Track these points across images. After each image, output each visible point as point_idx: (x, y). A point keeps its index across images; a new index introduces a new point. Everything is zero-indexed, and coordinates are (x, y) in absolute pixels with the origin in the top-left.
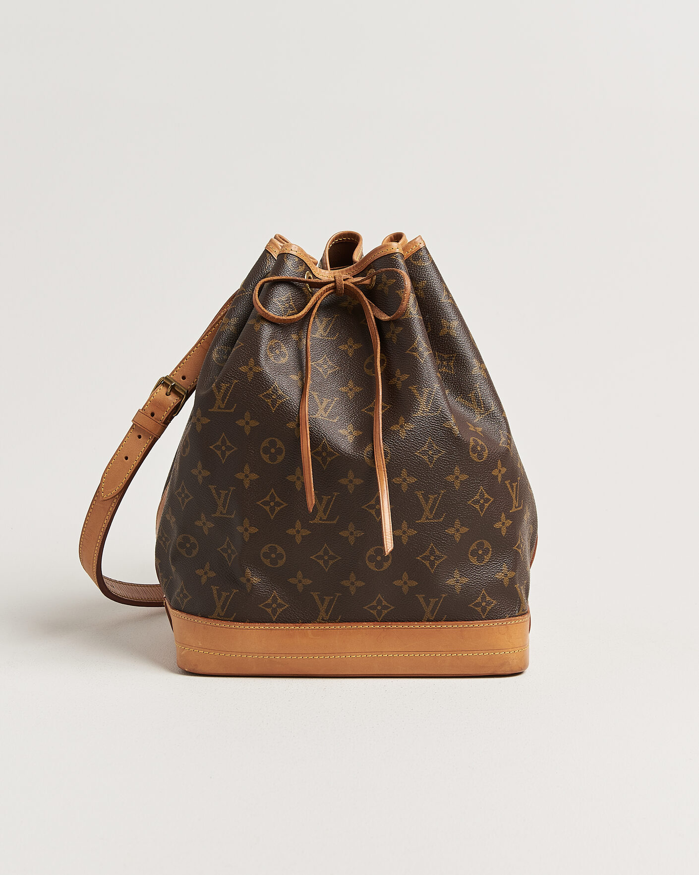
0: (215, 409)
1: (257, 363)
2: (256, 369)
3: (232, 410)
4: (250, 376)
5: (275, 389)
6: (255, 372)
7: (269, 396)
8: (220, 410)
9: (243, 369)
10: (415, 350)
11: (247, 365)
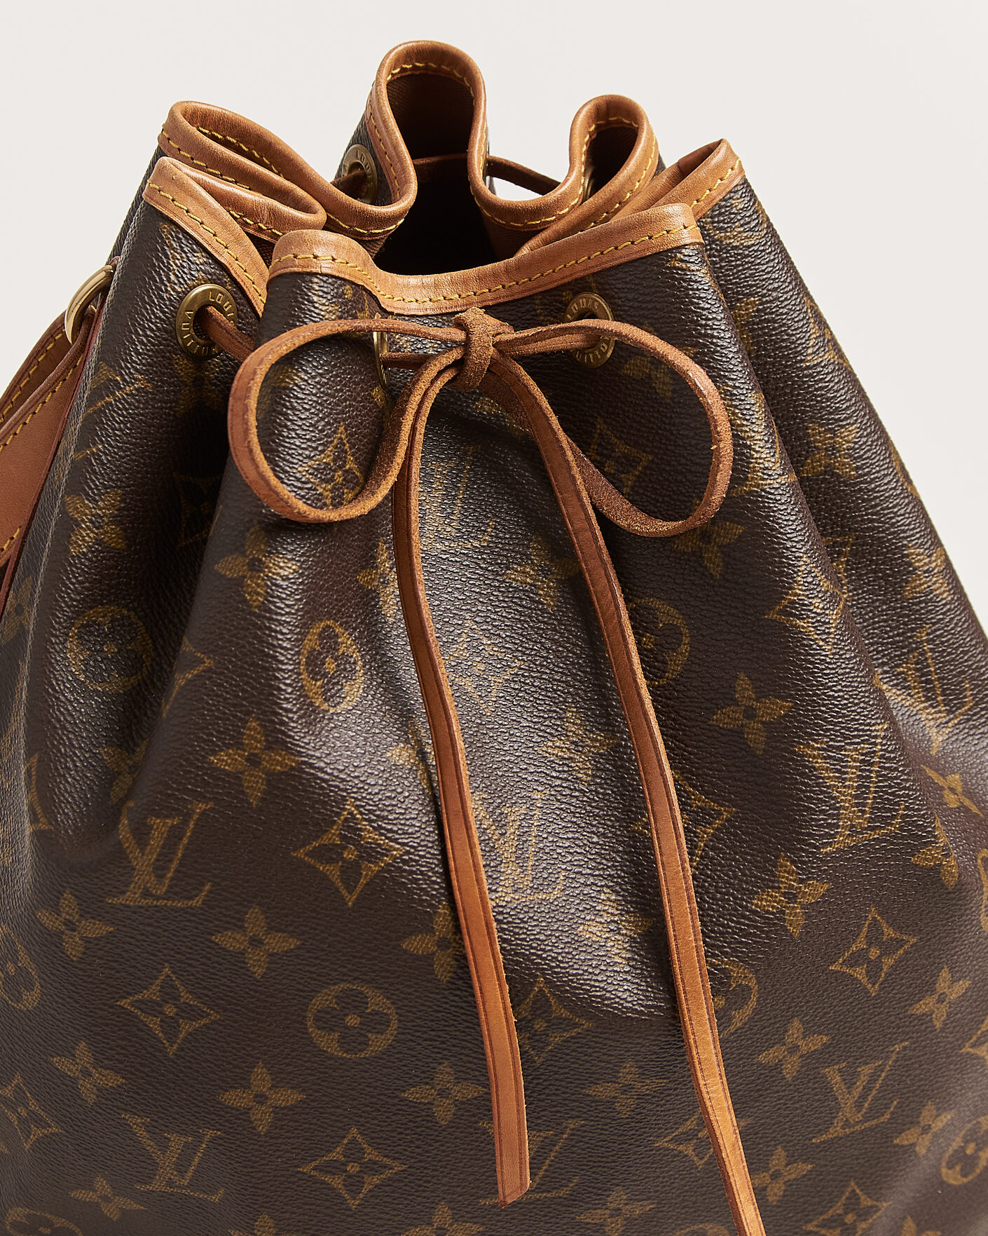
0: (132, 897)
1: (277, 739)
2: (278, 762)
3: (197, 902)
4: (255, 787)
5: (351, 826)
6: (270, 774)
7: (329, 854)
8: (149, 901)
9: (224, 760)
10: (796, 609)
11: (239, 745)
